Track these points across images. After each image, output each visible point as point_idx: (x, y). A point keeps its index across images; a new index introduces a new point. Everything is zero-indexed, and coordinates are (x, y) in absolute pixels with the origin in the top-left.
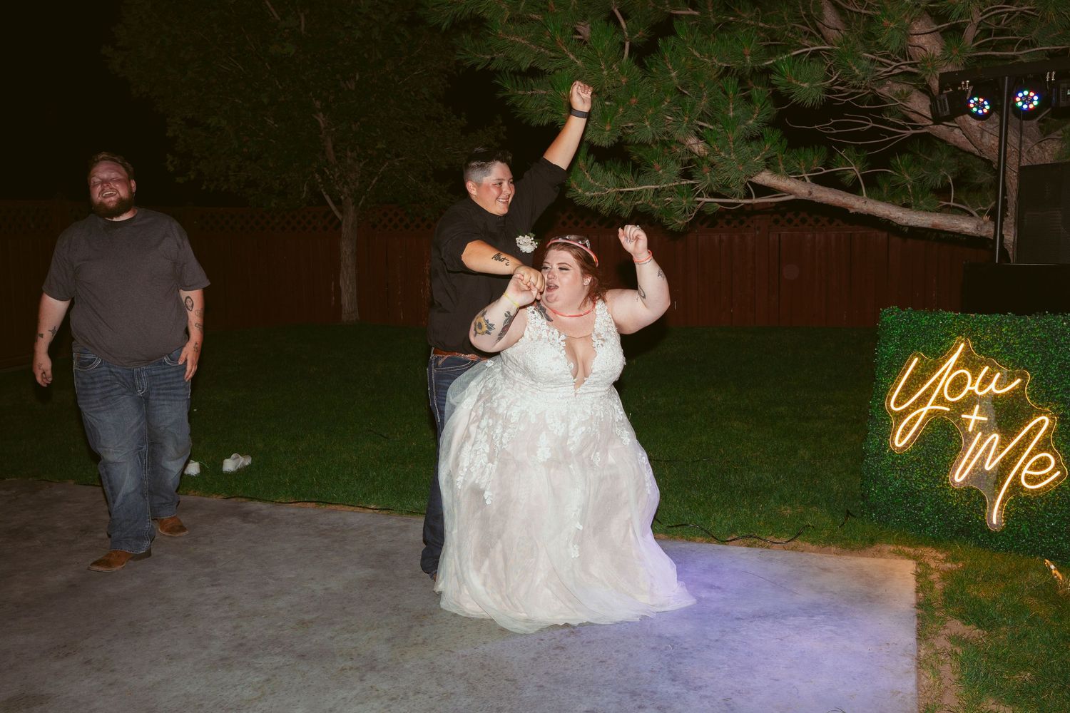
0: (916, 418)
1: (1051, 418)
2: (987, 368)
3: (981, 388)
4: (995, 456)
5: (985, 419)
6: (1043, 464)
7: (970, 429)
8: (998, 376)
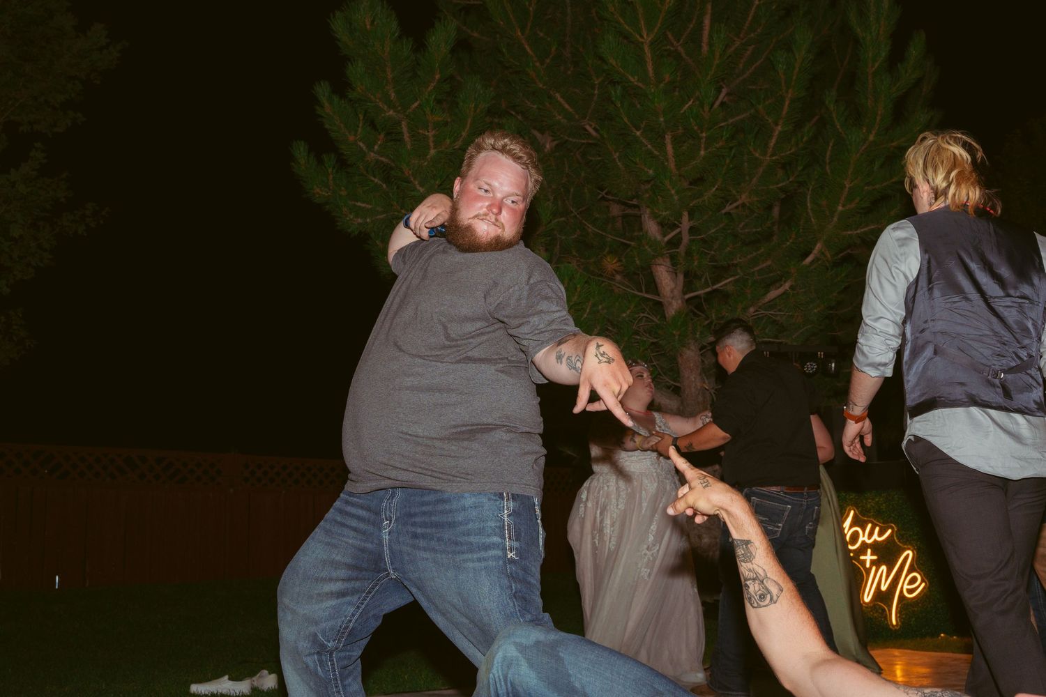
1: (913, 552)
2: (869, 526)
3: (869, 538)
4: (886, 581)
5: (876, 558)
6: (913, 580)
7: (868, 566)
8: (877, 529)
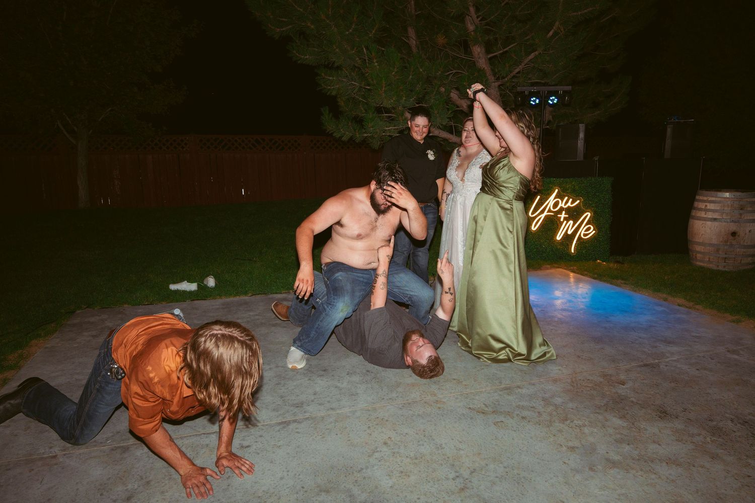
0: (540, 219)
1: (591, 213)
2: (566, 198)
3: (565, 205)
4: (572, 228)
5: (567, 216)
6: (589, 229)
7: (562, 220)
8: (571, 200)
